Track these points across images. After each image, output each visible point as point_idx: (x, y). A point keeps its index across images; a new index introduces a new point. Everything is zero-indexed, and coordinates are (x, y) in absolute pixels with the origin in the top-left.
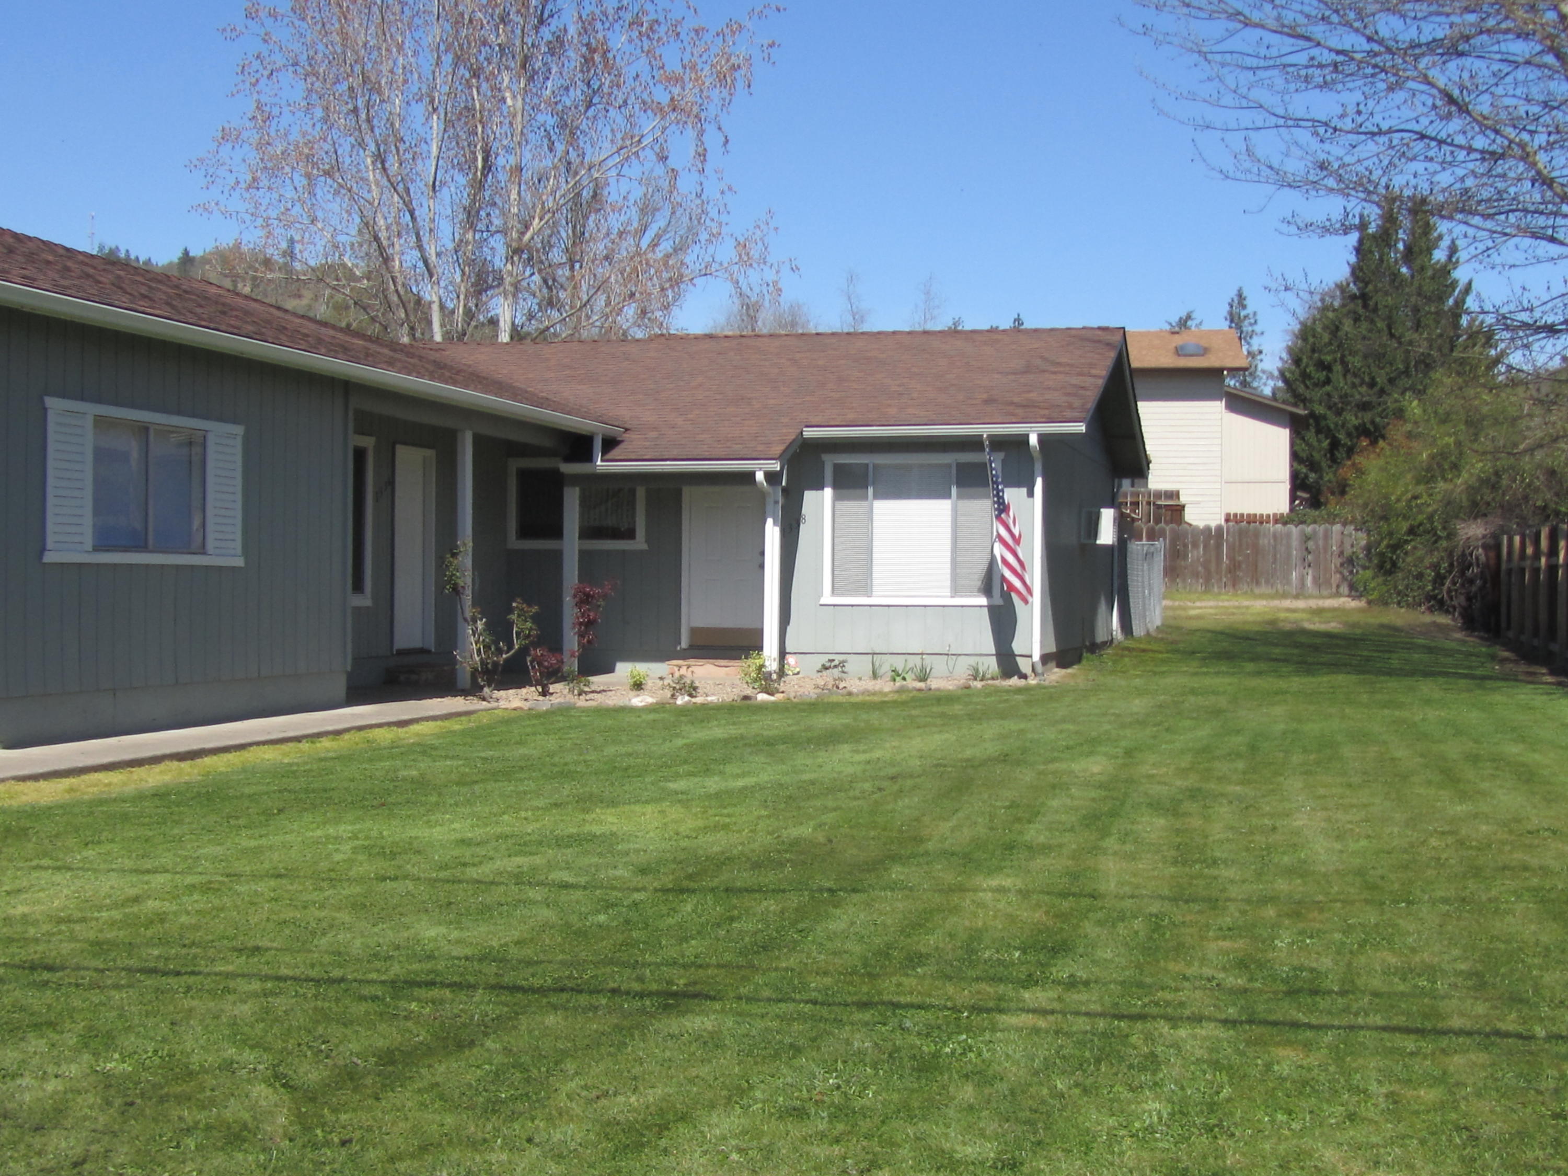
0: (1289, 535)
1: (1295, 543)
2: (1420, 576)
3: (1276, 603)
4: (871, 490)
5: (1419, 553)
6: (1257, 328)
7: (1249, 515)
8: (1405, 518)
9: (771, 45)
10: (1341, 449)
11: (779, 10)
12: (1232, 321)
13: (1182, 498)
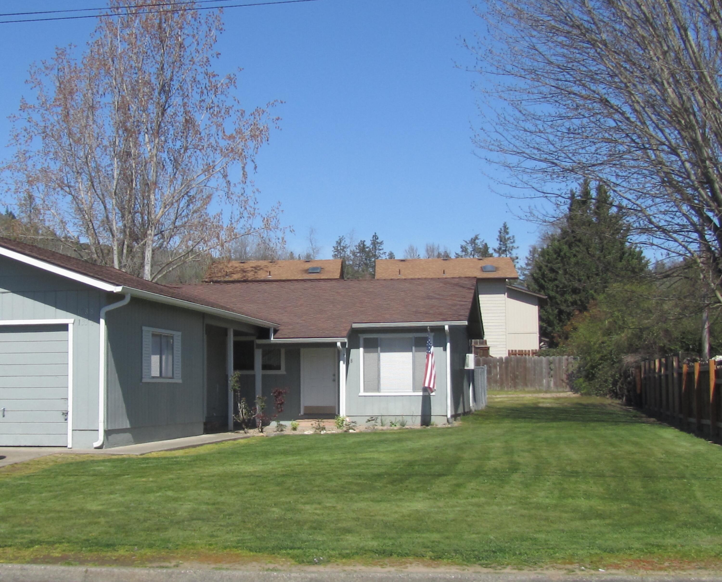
0: (541, 362)
1: (544, 365)
2: (606, 381)
3: (536, 395)
4: (379, 349)
5: (605, 370)
6: (515, 245)
7: (519, 351)
8: (598, 352)
9: (278, 119)
10: (564, 314)
11: (282, 102)
12: (501, 241)
13: (488, 343)
